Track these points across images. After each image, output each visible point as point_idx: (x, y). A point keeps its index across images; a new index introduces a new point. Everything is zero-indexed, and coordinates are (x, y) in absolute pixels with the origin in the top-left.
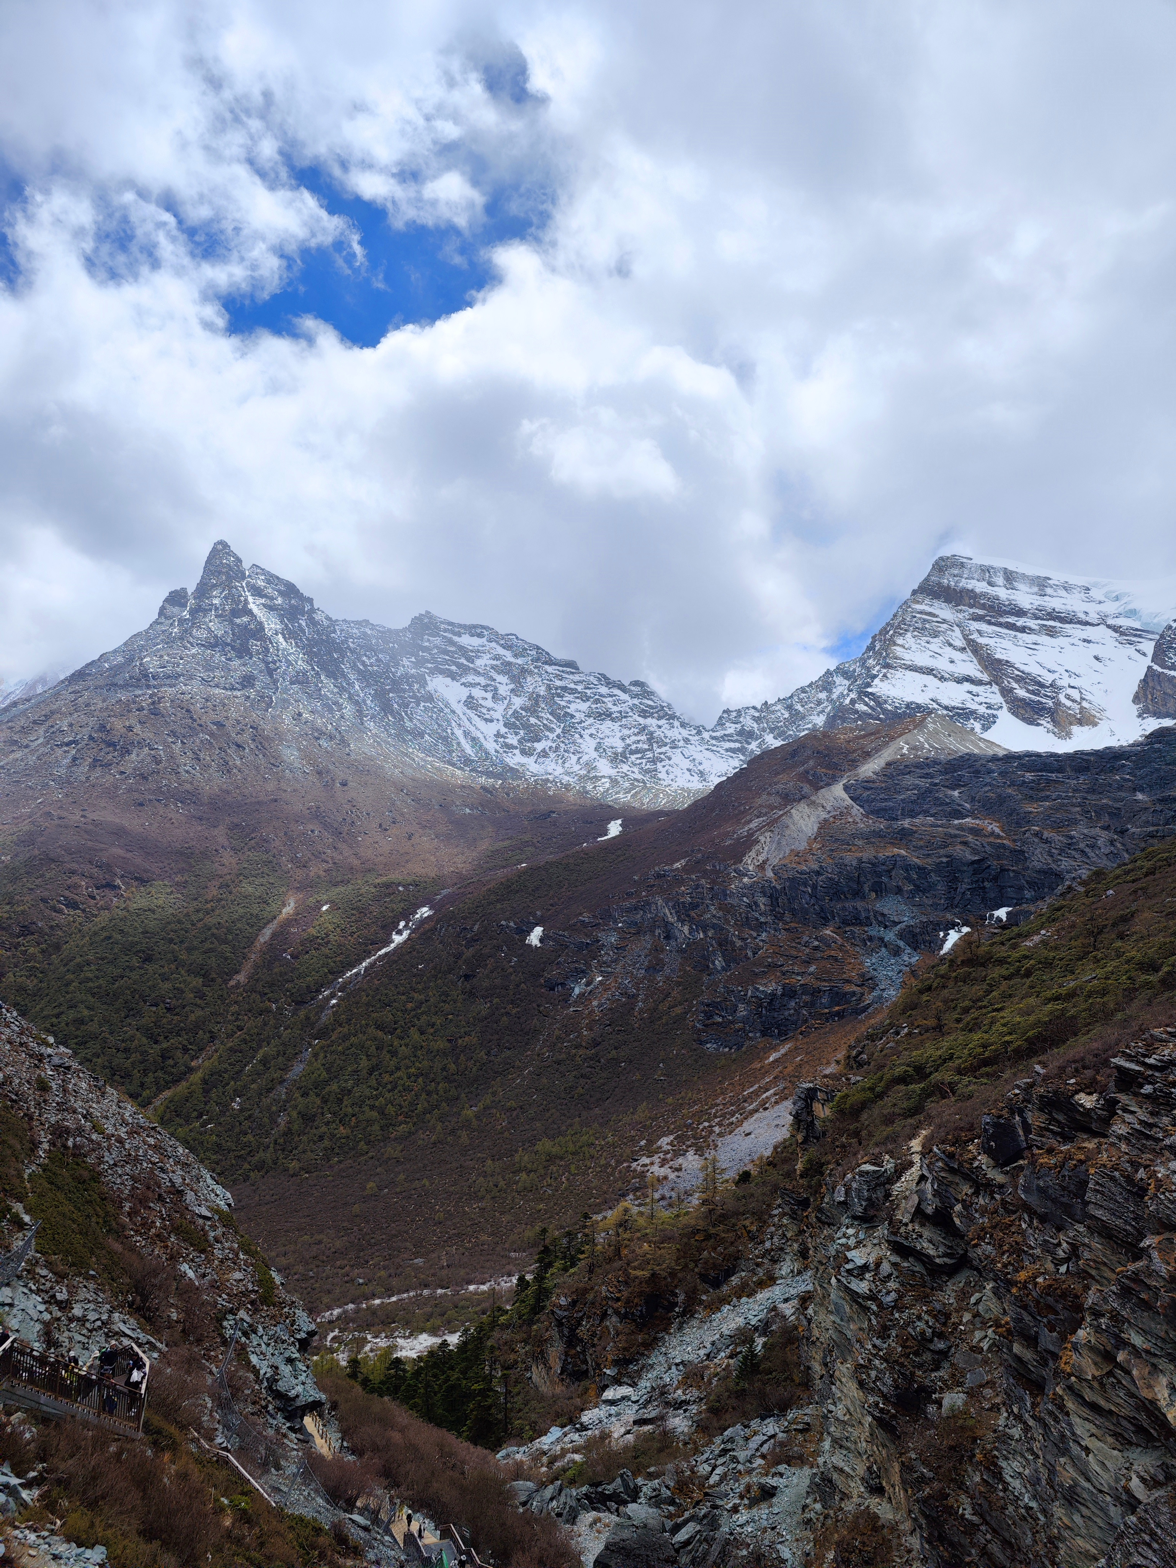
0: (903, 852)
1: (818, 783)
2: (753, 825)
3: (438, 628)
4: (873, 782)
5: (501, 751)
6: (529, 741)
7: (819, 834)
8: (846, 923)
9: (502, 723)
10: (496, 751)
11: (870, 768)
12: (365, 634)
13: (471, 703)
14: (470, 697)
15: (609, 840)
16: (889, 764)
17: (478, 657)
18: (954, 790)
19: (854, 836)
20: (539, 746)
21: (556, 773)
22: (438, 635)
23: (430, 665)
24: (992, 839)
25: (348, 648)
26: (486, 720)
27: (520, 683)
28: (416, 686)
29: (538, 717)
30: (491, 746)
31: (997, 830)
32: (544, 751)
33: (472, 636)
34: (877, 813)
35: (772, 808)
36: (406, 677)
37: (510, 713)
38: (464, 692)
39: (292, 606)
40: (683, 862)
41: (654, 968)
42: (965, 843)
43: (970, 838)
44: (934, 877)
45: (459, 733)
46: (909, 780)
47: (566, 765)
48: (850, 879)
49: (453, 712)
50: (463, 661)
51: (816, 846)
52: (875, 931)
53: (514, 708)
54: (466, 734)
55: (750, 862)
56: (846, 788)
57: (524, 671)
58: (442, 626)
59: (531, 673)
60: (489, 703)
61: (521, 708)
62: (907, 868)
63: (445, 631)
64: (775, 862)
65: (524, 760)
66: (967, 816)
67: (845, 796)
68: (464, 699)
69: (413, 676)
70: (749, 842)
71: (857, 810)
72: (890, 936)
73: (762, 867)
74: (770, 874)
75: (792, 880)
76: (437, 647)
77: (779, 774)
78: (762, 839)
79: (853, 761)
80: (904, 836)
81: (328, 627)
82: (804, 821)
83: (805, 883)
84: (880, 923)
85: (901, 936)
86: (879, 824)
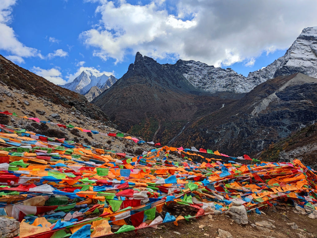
0: (288, 109)
1: (270, 93)
2: (254, 104)
3: (182, 63)
4: (283, 92)
5: (198, 88)
6: (204, 86)
7: (269, 106)
9: (198, 82)
11: (282, 89)
13: (191, 78)
15: (222, 109)
16: (287, 87)
18: (302, 93)
19: (277, 106)
20: (206, 87)
23: (181, 71)
24: (309, 105)
26: (194, 81)
27: (201, 72)
29: (205, 80)
31: (311, 103)
34: (284, 99)
35: (258, 100)
38: (189, 76)
40: (238, 114)
42: (303, 106)
44: (295, 114)
46: (291, 91)
48: (276, 116)
51: (268, 108)
55: (253, 113)
56: (276, 94)
59: (203, 70)
60: (195, 78)
61: (202, 78)
62: (289, 112)
63: (184, 63)
64: (258, 112)
66: (304, 99)
67: (276, 96)
70: (253, 109)
71: (278, 99)
72: (285, 128)
73: (255, 114)
74: (257, 116)
75: (262, 117)
77: (260, 91)
78: (256, 108)
79: (278, 87)
80: (288, 105)
82: (265, 102)
83: (265, 117)
84: (283, 125)
85: (287, 128)
86: (283, 102)
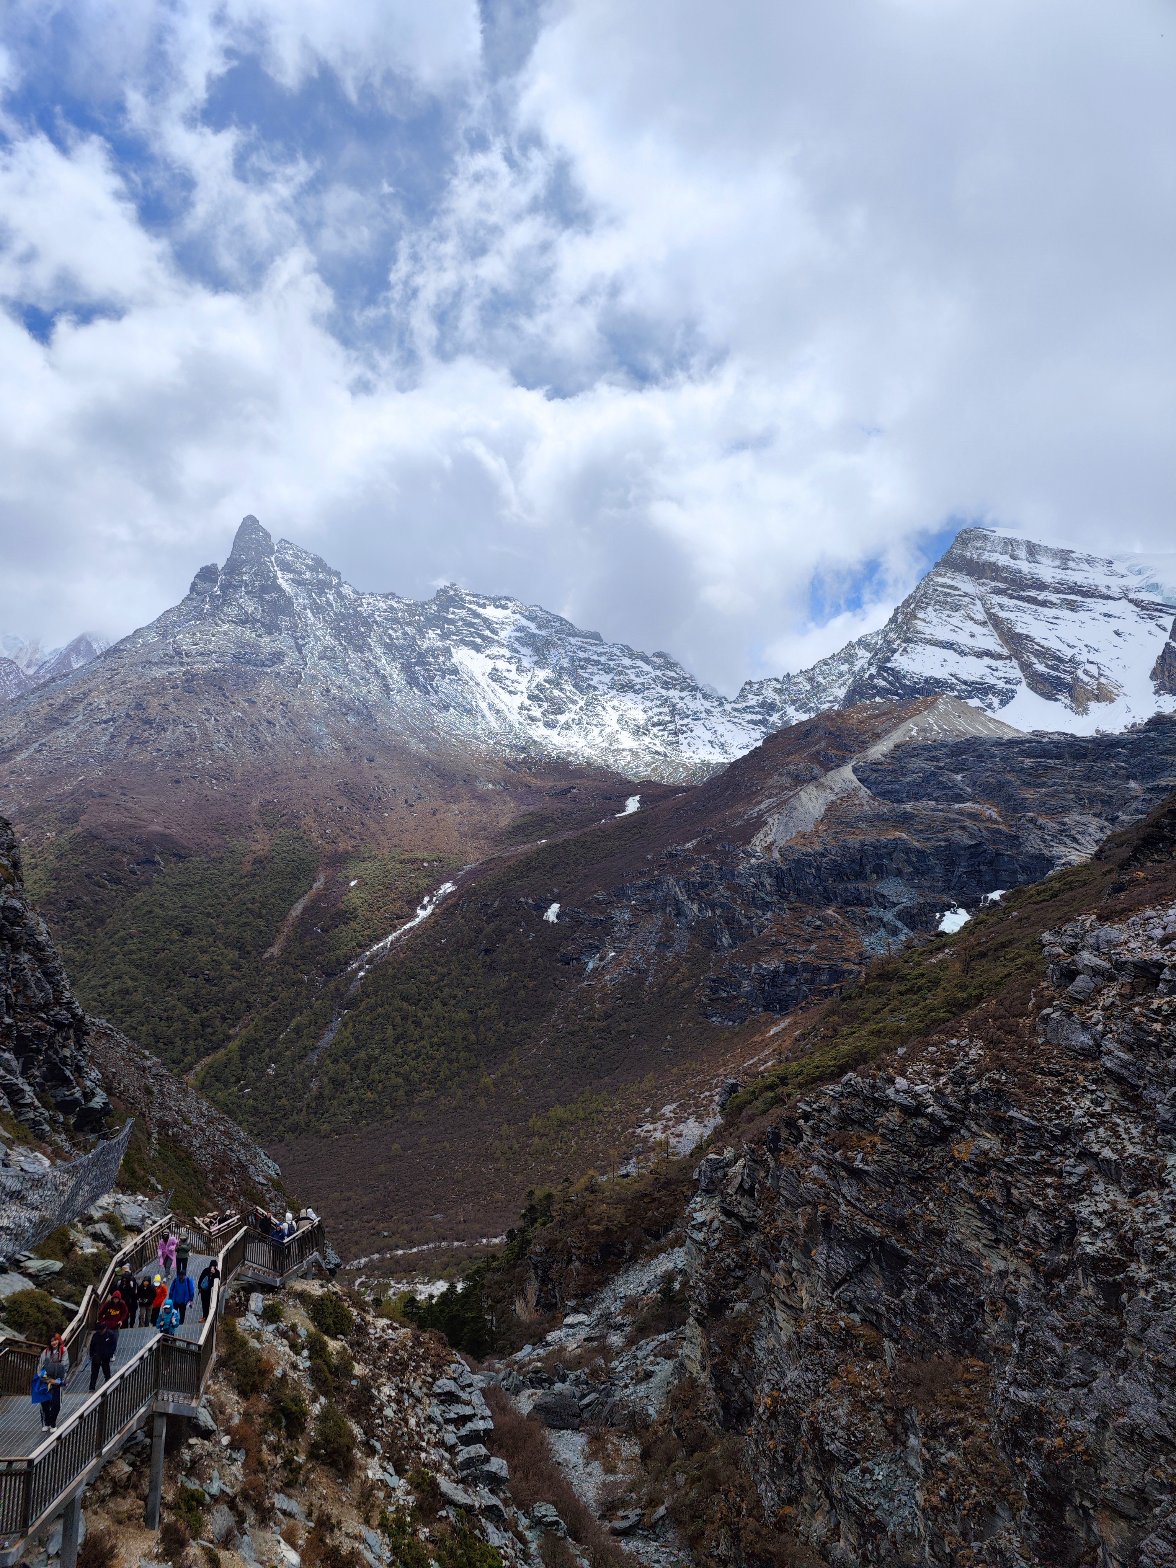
0: (904, 836)
1: (829, 764)
2: (763, 806)
3: (463, 600)
4: (881, 764)
5: (525, 723)
6: (552, 713)
7: (825, 816)
8: (846, 902)
9: (526, 695)
10: (521, 724)
11: (879, 750)
12: (392, 607)
13: (495, 676)
14: (495, 669)
15: (626, 817)
16: (897, 746)
17: (503, 629)
18: (958, 773)
19: (858, 819)
20: (562, 719)
21: (579, 746)
22: (463, 607)
23: (455, 638)
24: (988, 824)
25: (375, 621)
26: (511, 692)
27: (543, 655)
28: (442, 659)
29: (561, 690)
30: (515, 718)
31: (994, 815)
32: (567, 723)
33: (497, 607)
34: (885, 794)
35: (782, 788)
36: (431, 650)
37: (534, 685)
38: (489, 664)
39: (319, 581)
40: (694, 842)
41: (664, 945)
43: (968, 822)
44: (932, 861)
45: (483, 705)
46: (916, 763)
47: (589, 737)
48: (853, 861)
49: (478, 684)
50: (487, 633)
51: (822, 827)
52: (874, 912)
53: (538, 680)
54: (491, 706)
55: (758, 843)
56: (855, 770)
57: (548, 643)
58: (468, 598)
59: (554, 645)
60: (513, 675)
61: (545, 681)
62: (908, 849)
63: (470, 603)
64: (782, 843)
65: (548, 732)
66: (968, 800)
67: (854, 778)
68: (489, 671)
69: (439, 649)
70: (758, 824)
71: (864, 791)
72: (888, 915)
73: (769, 848)
74: (776, 855)
75: (798, 862)
76: (462, 619)
77: (790, 754)
78: (770, 820)
79: (863, 743)
80: (905, 820)
81: (356, 601)
82: (812, 802)
83: (810, 866)
84: (880, 904)
85: (899, 916)
86: (884, 807)
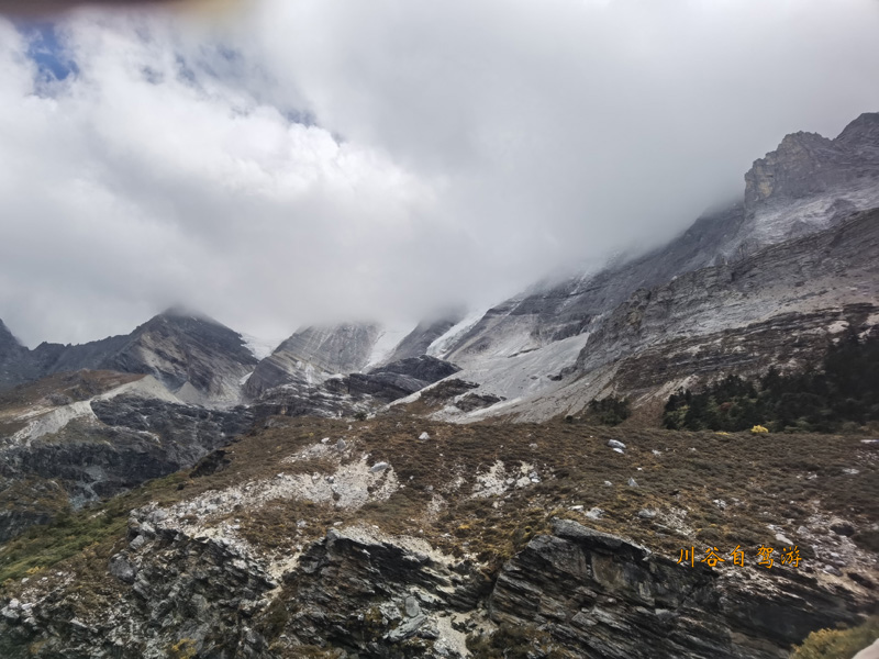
0: (109, 443)
1: (78, 397)
2: (29, 415)
4: (107, 403)
7: (67, 426)
8: (65, 477)
11: (107, 396)
16: (118, 396)
18: (145, 415)
19: (85, 431)
24: (153, 444)
31: (157, 439)
34: (104, 420)
35: (46, 406)
42: (140, 444)
43: (144, 441)
44: (120, 458)
46: (126, 406)
48: (76, 454)
51: (63, 432)
52: (80, 484)
55: (18, 436)
56: (92, 404)
62: (108, 451)
64: (34, 438)
66: (147, 430)
67: (90, 408)
70: (22, 424)
71: (93, 416)
72: (88, 487)
73: (24, 441)
74: (28, 445)
75: (41, 450)
78: (31, 424)
79: (100, 390)
80: (112, 435)
82: (61, 417)
83: (48, 453)
84: (84, 479)
85: (95, 488)
86: (102, 426)
